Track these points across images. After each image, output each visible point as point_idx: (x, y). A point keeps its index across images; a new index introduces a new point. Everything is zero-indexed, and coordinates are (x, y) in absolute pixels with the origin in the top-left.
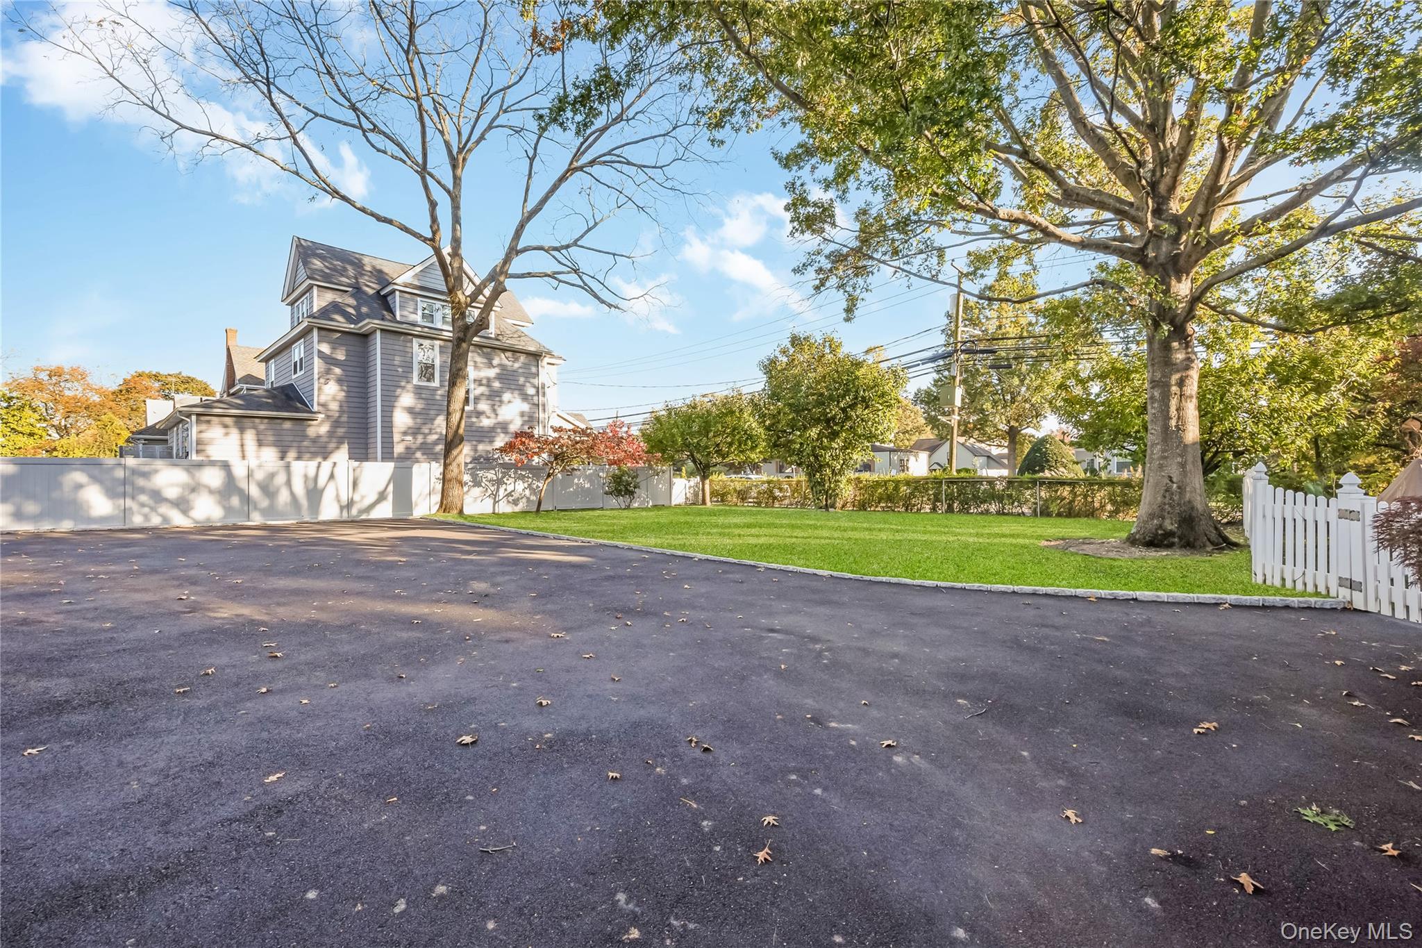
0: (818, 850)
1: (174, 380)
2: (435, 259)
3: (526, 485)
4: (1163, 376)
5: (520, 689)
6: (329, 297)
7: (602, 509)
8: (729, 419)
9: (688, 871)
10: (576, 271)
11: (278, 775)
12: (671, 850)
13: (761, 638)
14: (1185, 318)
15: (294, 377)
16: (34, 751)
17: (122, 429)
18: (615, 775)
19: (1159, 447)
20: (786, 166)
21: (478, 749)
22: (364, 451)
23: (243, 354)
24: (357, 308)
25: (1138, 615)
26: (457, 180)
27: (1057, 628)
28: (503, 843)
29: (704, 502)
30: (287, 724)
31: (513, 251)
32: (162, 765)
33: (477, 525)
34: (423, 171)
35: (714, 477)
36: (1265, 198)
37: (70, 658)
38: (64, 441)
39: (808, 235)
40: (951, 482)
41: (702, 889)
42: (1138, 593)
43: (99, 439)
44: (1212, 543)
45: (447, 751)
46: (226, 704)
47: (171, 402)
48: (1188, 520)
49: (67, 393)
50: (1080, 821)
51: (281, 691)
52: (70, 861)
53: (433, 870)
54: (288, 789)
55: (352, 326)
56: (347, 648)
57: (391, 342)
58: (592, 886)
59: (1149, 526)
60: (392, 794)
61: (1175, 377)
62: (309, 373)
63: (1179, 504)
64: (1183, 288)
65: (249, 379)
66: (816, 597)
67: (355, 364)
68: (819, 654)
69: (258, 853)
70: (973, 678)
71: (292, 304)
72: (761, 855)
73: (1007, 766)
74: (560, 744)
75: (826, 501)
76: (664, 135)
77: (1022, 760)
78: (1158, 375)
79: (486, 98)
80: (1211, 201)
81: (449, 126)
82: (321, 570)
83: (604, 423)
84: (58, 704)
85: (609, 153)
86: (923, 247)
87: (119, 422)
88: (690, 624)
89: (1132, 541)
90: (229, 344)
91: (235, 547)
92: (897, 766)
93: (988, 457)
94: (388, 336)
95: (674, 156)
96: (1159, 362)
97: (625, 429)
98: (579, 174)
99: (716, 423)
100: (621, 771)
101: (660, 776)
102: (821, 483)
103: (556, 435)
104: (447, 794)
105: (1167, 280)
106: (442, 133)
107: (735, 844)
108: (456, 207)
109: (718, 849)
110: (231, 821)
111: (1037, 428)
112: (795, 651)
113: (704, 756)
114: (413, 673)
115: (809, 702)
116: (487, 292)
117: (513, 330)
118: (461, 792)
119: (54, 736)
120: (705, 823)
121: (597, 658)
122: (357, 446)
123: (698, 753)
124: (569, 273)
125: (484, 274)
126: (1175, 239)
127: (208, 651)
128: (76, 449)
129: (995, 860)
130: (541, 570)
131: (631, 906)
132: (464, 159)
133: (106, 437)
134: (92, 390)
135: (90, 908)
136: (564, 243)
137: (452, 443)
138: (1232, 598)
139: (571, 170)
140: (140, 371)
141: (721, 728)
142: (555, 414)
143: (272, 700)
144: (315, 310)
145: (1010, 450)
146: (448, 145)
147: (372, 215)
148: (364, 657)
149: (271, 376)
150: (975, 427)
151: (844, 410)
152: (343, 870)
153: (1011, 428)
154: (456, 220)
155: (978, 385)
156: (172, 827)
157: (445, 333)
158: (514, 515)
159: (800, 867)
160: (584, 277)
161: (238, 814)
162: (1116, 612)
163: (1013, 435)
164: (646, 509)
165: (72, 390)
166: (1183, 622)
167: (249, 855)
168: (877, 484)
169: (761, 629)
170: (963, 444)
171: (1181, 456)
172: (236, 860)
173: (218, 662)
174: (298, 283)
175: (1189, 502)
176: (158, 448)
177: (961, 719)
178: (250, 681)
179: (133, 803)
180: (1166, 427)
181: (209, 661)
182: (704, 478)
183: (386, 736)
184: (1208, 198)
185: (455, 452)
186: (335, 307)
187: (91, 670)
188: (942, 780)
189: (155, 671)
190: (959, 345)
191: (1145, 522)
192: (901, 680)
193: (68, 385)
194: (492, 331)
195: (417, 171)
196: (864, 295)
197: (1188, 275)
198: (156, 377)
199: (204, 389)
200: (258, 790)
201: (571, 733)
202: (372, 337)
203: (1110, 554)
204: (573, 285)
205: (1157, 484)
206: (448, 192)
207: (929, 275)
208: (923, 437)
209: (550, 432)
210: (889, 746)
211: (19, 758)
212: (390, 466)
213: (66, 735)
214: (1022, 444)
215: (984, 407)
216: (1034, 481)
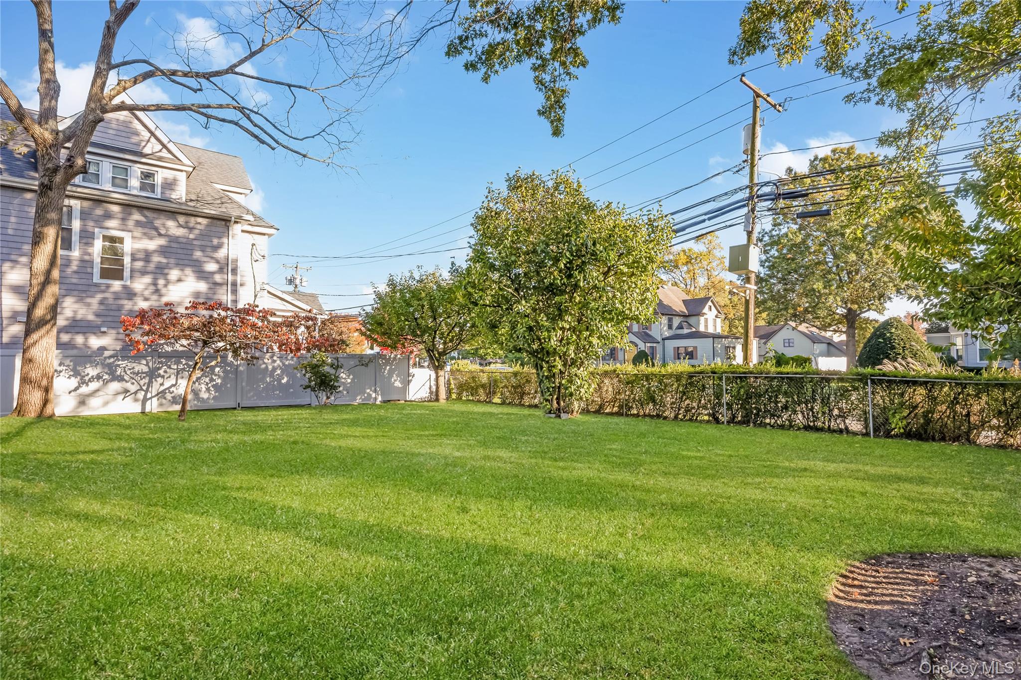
75: (558, 402)
93: (829, 344)
111: (880, 312)
145: (848, 336)
150: (806, 311)
153: (849, 311)
163: (851, 319)
170: (794, 329)
182: (440, 368)
190: (755, 189)
214: (862, 329)
215: (815, 287)
216: (863, 378)
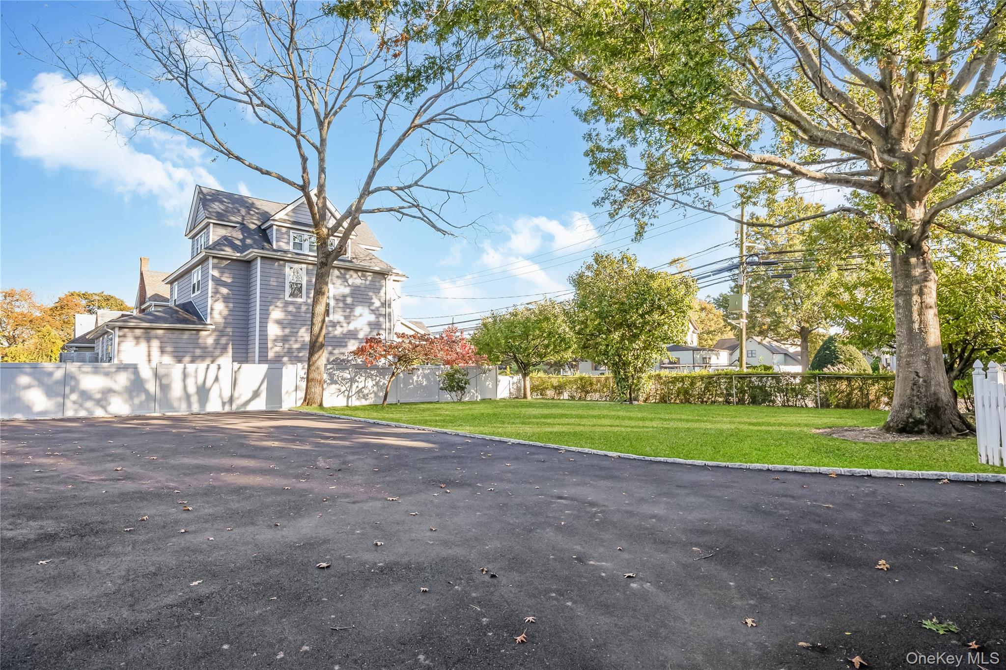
0: (560, 637)
1: (97, 298)
2: (304, 199)
3: (374, 383)
4: (906, 287)
5: (362, 534)
6: (222, 232)
7: (438, 402)
8: (545, 325)
9: (468, 645)
10: (417, 206)
11: (198, 582)
12: (458, 633)
13: (552, 503)
14: (920, 237)
15: (192, 296)
16: (44, 562)
17: (57, 339)
18: (425, 589)
19: (905, 346)
20: (585, 120)
21: (331, 571)
22: (244, 355)
23: (153, 277)
24: (242, 241)
25: (867, 487)
26: (323, 141)
27: (793, 497)
28: (346, 625)
29: (525, 397)
30: (201, 552)
31: (366, 192)
32: (123, 573)
33: (333, 416)
34: (297, 133)
35: (534, 374)
36: (982, 138)
37: (51, 508)
38: (13, 348)
39: (605, 175)
40: (740, 378)
41: (475, 655)
42: (872, 470)
43: (39, 347)
44: (957, 430)
45: (310, 572)
46: (159, 539)
47: (94, 316)
48: (935, 410)
49: (17, 310)
50: (754, 625)
51: (194, 532)
52: (80, 622)
53: (301, 638)
54: (205, 591)
55: (239, 255)
56: (237, 505)
57: (268, 266)
58: (403, 651)
59: (901, 415)
60: (273, 595)
61: (915, 288)
62: (205, 293)
63: (925, 396)
64: (917, 213)
65: (156, 297)
66: (603, 473)
67: (239, 285)
68: (594, 515)
69: (191, 624)
70: (710, 533)
71: (193, 238)
72: (519, 639)
73: (715, 591)
74: (389, 570)
75: (630, 394)
76: (487, 97)
77: (729, 588)
78: (901, 286)
79: (347, 76)
80: (932, 143)
81: (317, 98)
82: (214, 449)
83: (440, 329)
84: (51, 536)
85: (444, 113)
86: (701, 181)
87: (54, 332)
88: (497, 493)
89: (888, 429)
90: (143, 269)
91: (147, 433)
92: (632, 589)
93: (785, 354)
94: (267, 262)
95: (496, 112)
96: (901, 275)
97: (458, 334)
98: (419, 129)
99: (534, 329)
100: (430, 586)
101: (458, 591)
102: (626, 379)
103: (400, 340)
104: (310, 597)
105: (903, 206)
106: (312, 103)
107: (502, 632)
108: (322, 160)
109: (490, 634)
110: (172, 606)
111: (827, 328)
112: (575, 512)
113: (491, 580)
114: (285, 523)
115: (578, 547)
116: (346, 224)
117: (366, 253)
118: (318, 596)
119: (54, 554)
120: (484, 619)
121: (421, 515)
122: (239, 351)
123: (487, 578)
124: (410, 207)
125: (343, 211)
126: (908, 173)
127: (141, 505)
128: (22, 355)
129: (683, 646)
130: (383, 452)
131: (427, 662)
132: (329, 123)
133: (44, 345)
134: (34, 306)
135: (97, 646)
136: (406, 184)
137: (314, 347)
138: (951, 474)
139: (413, 127)
140: (72, 291)
141: (507, 563)
142: (399, 322)
143: (188, 537)
144: (211, 243)
145: (802, 349)
146: (317, 113)
147: (257, 169)
148: (250, 511)
149: (174, 295)
150: (769, 328)
151: (642, 316)
152: (244, 635)
153: (803, 328)
154: (322, 170)
155: (770, 291)
156: (136, 607)
157: (310, 258)
158: (363, 408)
159: (545, 646)
160: (423, 210)
161: (176, 603)
162: (849, 487)
163: (804, 334)
164: (476, 402)
165: (21, 308)
166: (903, 494)
167: (186, 625)
168: (675, 380)
169: (552, 497)
170: (759, 343)
171: (925, 354)
172: (178, 627)
173: (149, 513)
174: (198, 221)
175: (935, 394)
176: (88, 354)
177: (691, 560)
178: (172, 525)
179: (110, 594)
180: (910, 330)
181: (142, 512)
182: (525, 375)
183: (268, 561)
184: (929, 141)
185: (316, 356)
186: (227, 241)
187: (66, 516)
188: (662, 599)
189: (108, 517)
190: (744, 258)
191: (898, 412)
192: (652, 534)
193: (18, 304)
194: (349, 255)
195: (292, 135)
196: (653, 221)
197: (921, 202)
198: (84, 296)
199: (120, 306)
200: (187, 590)
201: (397, 563)
202: (254, 263)
203: (867, 439)
204: (414, 217)
205: (905, 379)
206: (316, 148)
207: (702, 206)
208: (725, 336)
209: (395, 338)
210: (629, 577)
211: (35, 566)
212: (264, 367)
213: (59, 554)
214: (813, 342)
215: (776, 310)
216: (814, 376)
